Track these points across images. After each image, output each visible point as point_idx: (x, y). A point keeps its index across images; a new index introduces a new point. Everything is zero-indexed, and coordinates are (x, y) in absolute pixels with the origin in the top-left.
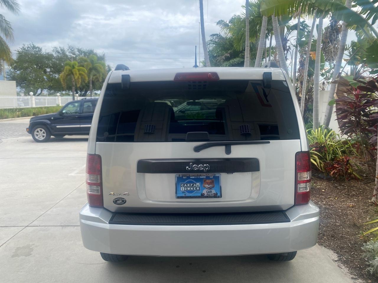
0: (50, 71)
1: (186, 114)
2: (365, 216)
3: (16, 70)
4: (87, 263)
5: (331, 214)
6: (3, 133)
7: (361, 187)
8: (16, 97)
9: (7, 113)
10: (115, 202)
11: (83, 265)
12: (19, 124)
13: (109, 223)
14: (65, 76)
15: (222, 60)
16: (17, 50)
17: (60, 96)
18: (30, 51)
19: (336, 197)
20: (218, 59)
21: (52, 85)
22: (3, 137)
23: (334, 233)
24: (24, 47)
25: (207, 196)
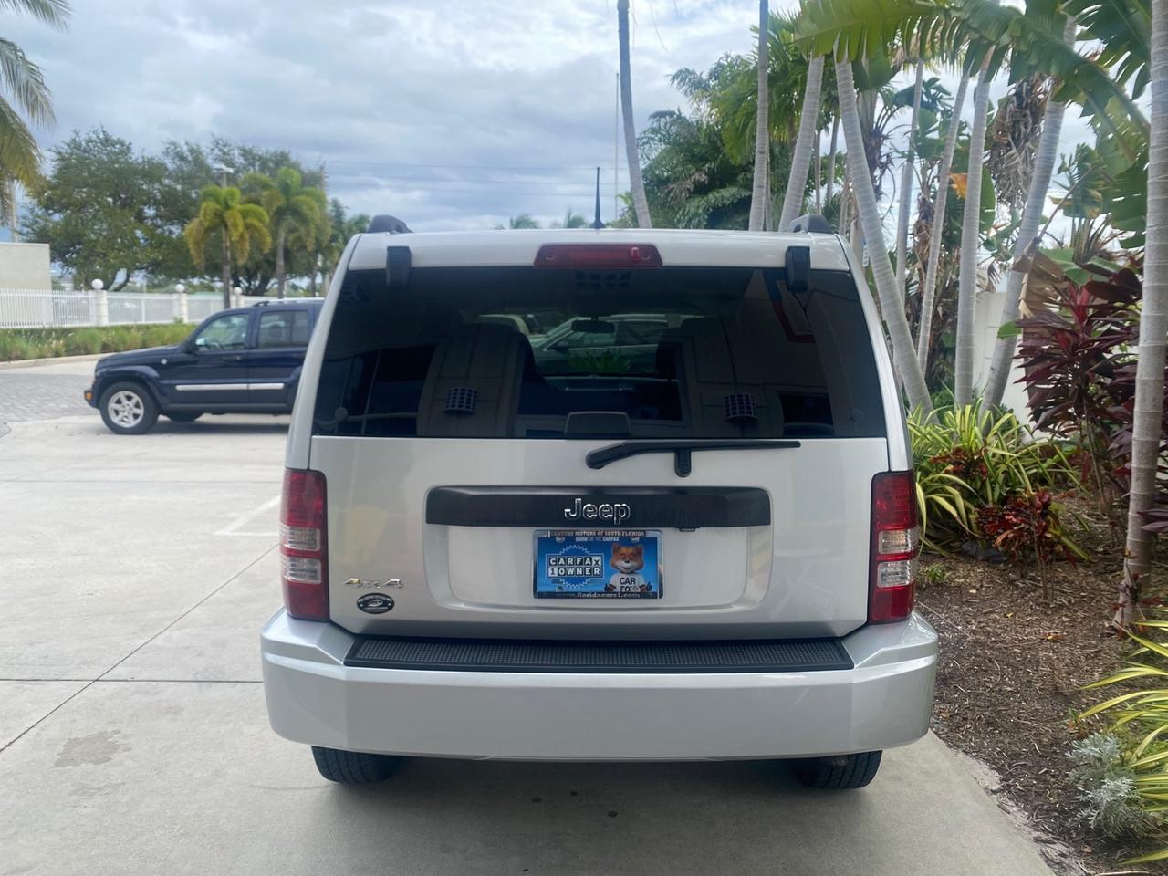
0: (157, 216)
1: (573, 356)
2: (1088, 668)
3: (51, 211)
4: (273, 786)
5: (990, 660)
6: (13, 405)
7: (1084, 584)
8: (49, 294)
9: (21, 343)
10: (364, 605)
11: (262, 790)
12: (57, 376)
13: (347, 664)
14: (203, 232)
15: (684, 194)
16: (53, 149)
17: (185, 292)
18: (96, 153)
19: (1009, 610)
20: (673, 188)
21: (160, 258)
22: (13, 416)
23: (994, 715)
24: (77, 140)
25: (622, 593)
